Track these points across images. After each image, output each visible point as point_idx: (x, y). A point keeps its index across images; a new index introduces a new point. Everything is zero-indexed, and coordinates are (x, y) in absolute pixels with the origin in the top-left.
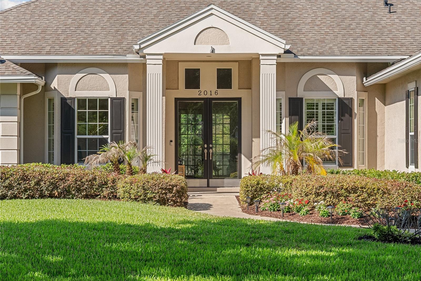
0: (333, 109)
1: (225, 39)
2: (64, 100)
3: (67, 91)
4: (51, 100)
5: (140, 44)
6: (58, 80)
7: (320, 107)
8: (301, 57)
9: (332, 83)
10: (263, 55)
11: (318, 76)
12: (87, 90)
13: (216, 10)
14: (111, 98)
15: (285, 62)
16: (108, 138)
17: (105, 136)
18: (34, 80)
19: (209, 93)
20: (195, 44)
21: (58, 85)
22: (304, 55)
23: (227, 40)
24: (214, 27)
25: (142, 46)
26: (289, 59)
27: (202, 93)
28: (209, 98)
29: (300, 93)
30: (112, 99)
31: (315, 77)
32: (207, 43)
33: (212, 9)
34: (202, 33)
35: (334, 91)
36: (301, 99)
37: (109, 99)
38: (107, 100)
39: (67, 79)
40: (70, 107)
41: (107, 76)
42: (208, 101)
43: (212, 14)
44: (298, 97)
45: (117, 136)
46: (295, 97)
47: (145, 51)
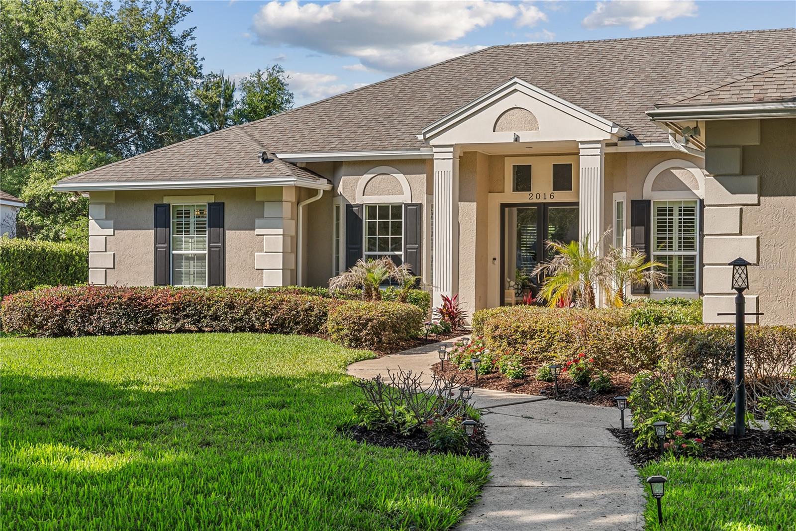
0: (693, 215)
1: (532, 123)
2: (349, 207)
3: (354, 196)
4: (338, 208)
5: (425, 134)
6: (343, 182)
7: (676, 212)
8: (645, 145)
9: (692, 179)
10: (582, 142)
11: (672, 170)
12: (377, 194)
13: (521, 85)
14: (405, 204)
15: (627, 153)
16: (401, 255)
17: (397, 253)
18: (293, 183)
19: (542, 196)
20: (494, 131)
21: (343, 189)
22: (651, 142)
23: (536, 125)
24: (518, 106)
25: (428, 136)
26: (628, 147)
27: (534, 197)
28: (544, 203)
29: (647, 193)
30: (407, 205)
31: (668, 171)
32: (510, 129)
33: (515, 83)
34: (504, 116)
35: (694, 191)
36: (648, 202)
37: (403, 205)
38: (402, 206)
39: (354, 181)
40: (357, 216)
41: (400, 177)
42: (543, 207)
43: (516, 90)
44: (644, 199)
45: (411, 252)
46: (641, 199)
47: (432, 142)
